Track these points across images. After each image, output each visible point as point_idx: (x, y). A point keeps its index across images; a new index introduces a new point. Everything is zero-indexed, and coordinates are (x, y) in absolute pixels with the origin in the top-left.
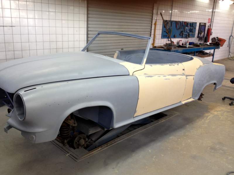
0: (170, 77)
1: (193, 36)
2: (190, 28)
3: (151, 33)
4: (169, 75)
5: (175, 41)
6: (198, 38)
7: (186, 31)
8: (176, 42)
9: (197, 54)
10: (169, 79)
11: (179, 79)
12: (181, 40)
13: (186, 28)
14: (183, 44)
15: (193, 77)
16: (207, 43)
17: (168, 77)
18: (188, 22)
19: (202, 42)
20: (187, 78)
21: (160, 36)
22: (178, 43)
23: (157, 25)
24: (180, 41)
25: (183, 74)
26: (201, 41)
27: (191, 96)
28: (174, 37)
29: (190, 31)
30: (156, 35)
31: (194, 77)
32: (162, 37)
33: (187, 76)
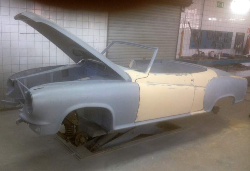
0: (176, 87)
1: (228, 47)
2: (224, 38)
3: (177, 42)
4: (174, 85)
5: (206, 51)
6: (234, 49)
7: (220, 42)
8: (208, 53)
9: (232, 67)
10: (174, 88)
11: (186, 89)
12: (214, 51)
13: (220, 38)
14: (215, 55)
15: (203, 88)
16: (245, 55)
17: (173, 86)
18: (222, 32)
19: (240, 54)
20: (195, 89)
21: (188, 46)
22: (210, 54)
23: (184, 35)
24: (212, 51)
25: (192, 85)
26: (238, 53)
27: (202, 108)
28: (205, 47)
29: (224, 42)
30: (183, 45)
31: (205, 88)
32: (190, 47)
33: (196, 87)
